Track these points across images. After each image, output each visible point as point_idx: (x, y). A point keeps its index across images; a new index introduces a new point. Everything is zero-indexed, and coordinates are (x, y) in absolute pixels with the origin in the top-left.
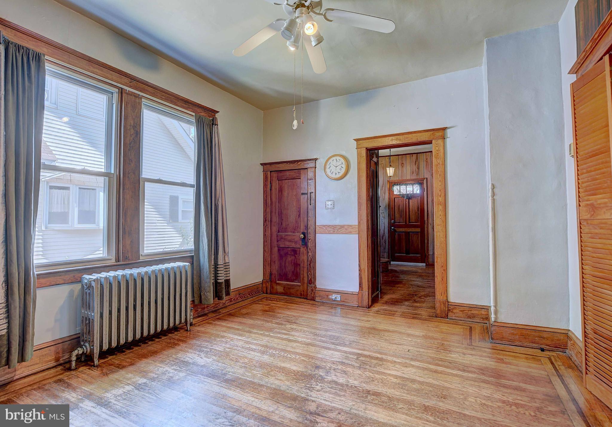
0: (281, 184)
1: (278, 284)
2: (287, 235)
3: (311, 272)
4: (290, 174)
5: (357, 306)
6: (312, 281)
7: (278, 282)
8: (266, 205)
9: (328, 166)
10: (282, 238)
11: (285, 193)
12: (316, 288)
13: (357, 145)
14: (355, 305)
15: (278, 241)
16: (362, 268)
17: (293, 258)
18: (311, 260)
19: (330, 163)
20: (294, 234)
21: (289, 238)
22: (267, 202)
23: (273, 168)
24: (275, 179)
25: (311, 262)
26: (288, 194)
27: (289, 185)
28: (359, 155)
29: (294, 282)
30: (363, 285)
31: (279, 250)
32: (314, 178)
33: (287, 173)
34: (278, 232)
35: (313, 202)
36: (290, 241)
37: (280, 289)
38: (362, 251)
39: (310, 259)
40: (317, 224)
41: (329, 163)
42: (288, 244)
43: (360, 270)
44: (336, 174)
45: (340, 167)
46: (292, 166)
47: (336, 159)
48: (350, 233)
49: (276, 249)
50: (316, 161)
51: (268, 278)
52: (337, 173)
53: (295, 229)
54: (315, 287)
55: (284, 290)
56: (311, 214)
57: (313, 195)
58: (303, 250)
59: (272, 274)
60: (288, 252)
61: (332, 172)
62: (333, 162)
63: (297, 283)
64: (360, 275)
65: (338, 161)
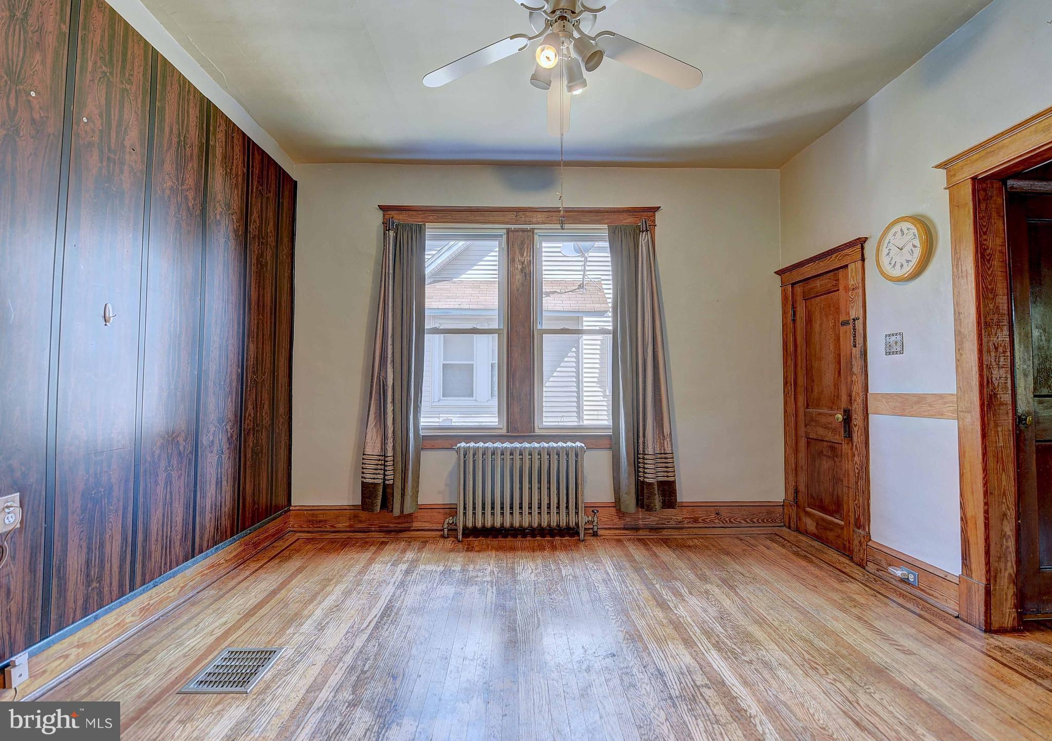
0: (809, 308)
1: (807, 513)
2: (820, 414)
3: (859, 500)
4: (822, 283)
5: (956, 614)
6: (862, 521)
7: (808, 509)
8: (787, 352)
9: (885, 251)
10: (812, 420)
11: (817, 326)
12: (870, 540)
13: (949, 177)
14: (951, 611)
15: (806, 426)
16: (969, 514)
17: (831, 463)
18: (858, 473)
19: (889, 242)
20: (830, 412)
21: (824, 420)
22: (788, 347)
23: (797, 276)
24: (799, 298)
25: (858, 477)
26: (821, 325)
27: (822, 306)
28: (954, 205)
29: (835, 517)
30: (972, 560)
31: (808, 444)
32: (860, 285)
33: (818, 282)
34: (807, 408)
35: (860, 340)
36: (826, 427)
37: (811, 525)
38: (967, 466)
39: (857, 471)
40: (870, 391)
41: (887, 241)
42: (821, 431)
43: (964, 519)
44: (902, 266)
45: (910, 246)
46: (823, 266)
47: (901, 230)
48: (940, 415)
49: (803, 443)
50: (866, 245)
51: (791, 498)
52: (905, 264)
53: (834, 402)
54: (868, 537)
55: (816, 528)
56: (857, 368)
57: (859, 324)
58: (845, 447)
59: (798, 492)
60: (822, 451)
61: (893, 264)
62: (894, 239)
63: (837, 521)
64: (964, 531)
65: (905, 231)
